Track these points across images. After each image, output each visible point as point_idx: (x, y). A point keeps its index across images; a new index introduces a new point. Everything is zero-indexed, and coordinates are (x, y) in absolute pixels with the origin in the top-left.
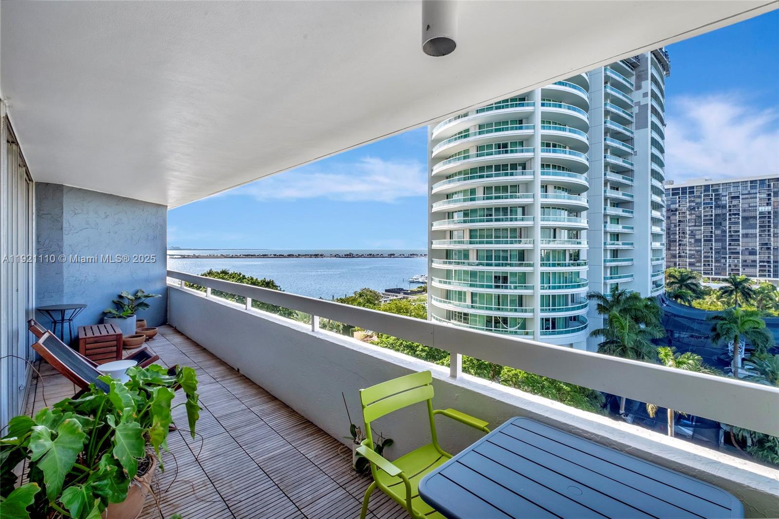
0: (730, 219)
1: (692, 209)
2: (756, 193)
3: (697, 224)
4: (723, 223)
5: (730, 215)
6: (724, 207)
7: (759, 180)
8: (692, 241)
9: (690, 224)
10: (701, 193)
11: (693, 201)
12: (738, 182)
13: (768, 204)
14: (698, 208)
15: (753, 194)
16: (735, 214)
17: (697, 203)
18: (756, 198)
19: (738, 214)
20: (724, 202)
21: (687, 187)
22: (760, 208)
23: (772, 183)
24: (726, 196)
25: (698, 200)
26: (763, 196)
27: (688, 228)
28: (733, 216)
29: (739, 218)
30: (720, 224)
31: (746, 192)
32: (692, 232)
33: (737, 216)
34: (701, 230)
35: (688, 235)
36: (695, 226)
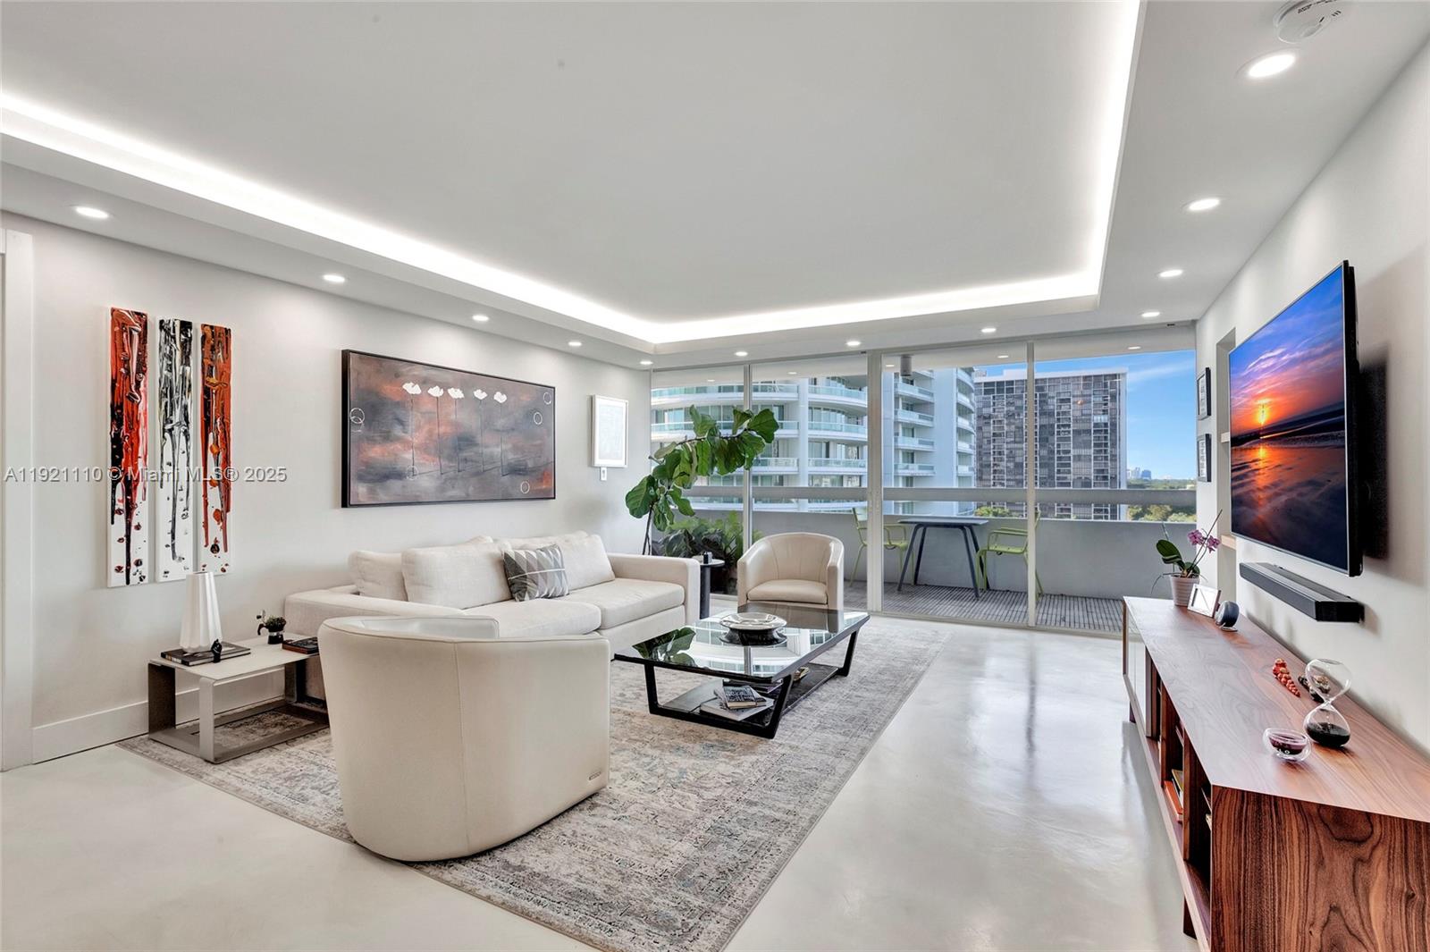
0: (1058, 432)
1: (1010, 416)
2: (1090, 395)
3: (1017, 440)
4: (1050, 438)
5: (1058, 426)
6: (1051, 414)
7: (1095, 376)
8: (1011, 465)
9: (1009, 440)
10: (1023, 392)
11: (1012, 404)
12: (1069, 378)
13: (1105, 412)
14: (1019, 415)
15: (1087, 395)
16: (1064, 426)
17: (1017, 408)
18: (1090, 402)
19: (1069, 426)
20: (1052, 407)
21: (1003, 382)
22: (1095, 418)
23: (1109, 382)
24: (1053, 397)
25: (1018, 403)
26: (1098, 399)
27: (1005, 446)
28: (1062, 429)
29: (1069, 432)
30: (1047, 440)
31: (1079, 393)
32: (1011, 452)
33: (1067, 429)
34: (1022, 449)
35: (1005, 457)
36: (1015, 442)
